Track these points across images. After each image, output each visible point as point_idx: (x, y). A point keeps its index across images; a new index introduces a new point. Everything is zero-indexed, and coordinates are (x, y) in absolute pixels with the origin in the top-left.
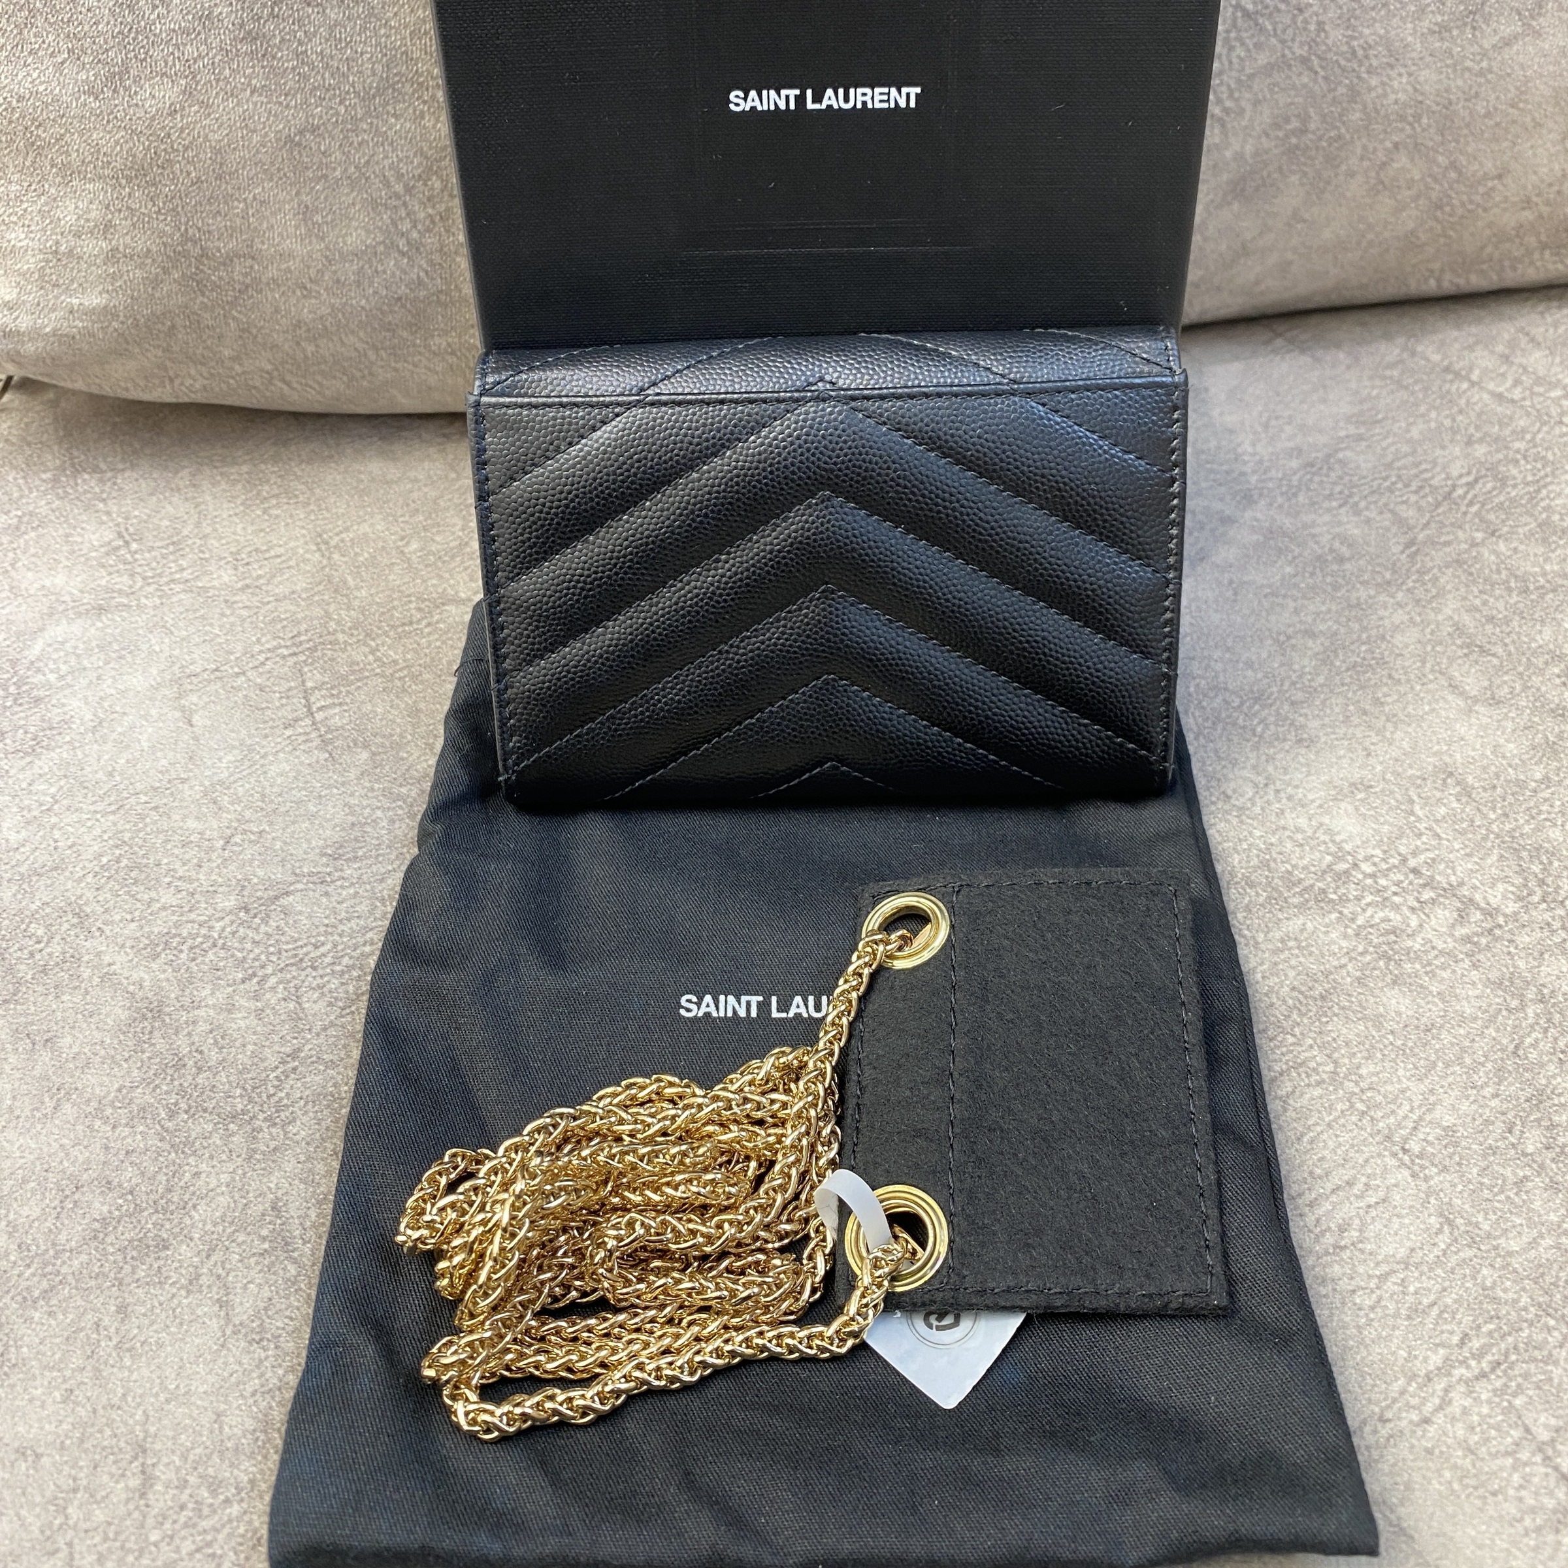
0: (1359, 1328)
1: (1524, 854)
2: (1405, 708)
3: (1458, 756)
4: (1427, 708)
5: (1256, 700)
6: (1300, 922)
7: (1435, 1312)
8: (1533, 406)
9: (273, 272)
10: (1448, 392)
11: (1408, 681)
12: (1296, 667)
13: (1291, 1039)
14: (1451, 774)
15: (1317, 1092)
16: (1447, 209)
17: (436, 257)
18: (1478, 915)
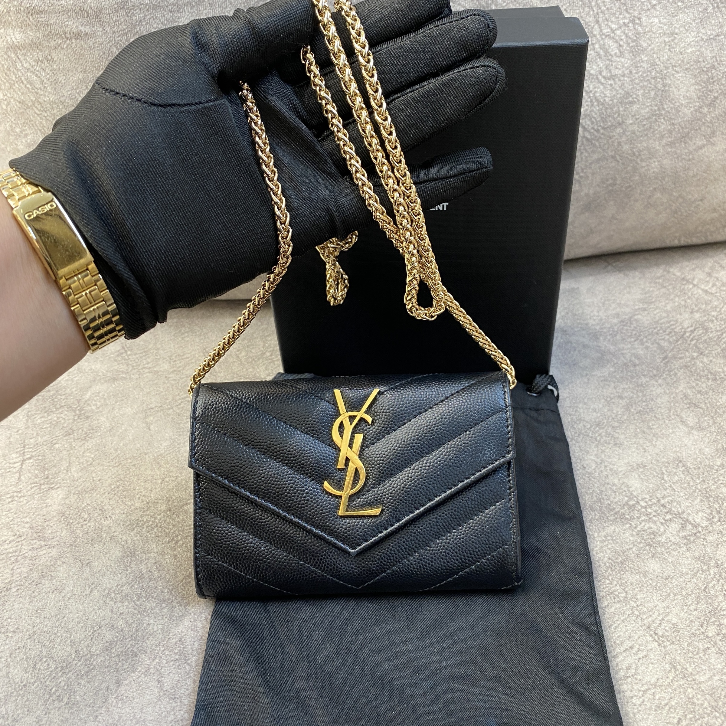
0: (634, 714)
1: (712, 499)
2: (661, 431)
3: (684, 454)
4: (671, 431)
5: (597, 425)
6: (613, 528)
7: (667, 708)
8: (720, 296)
10: (684, 289)
11: (663, 419)
12: (615, 412)
13: (607, 582)
14: (680, 461)
15: (618, 606)
16: (679, 213)
18: (690, 527)
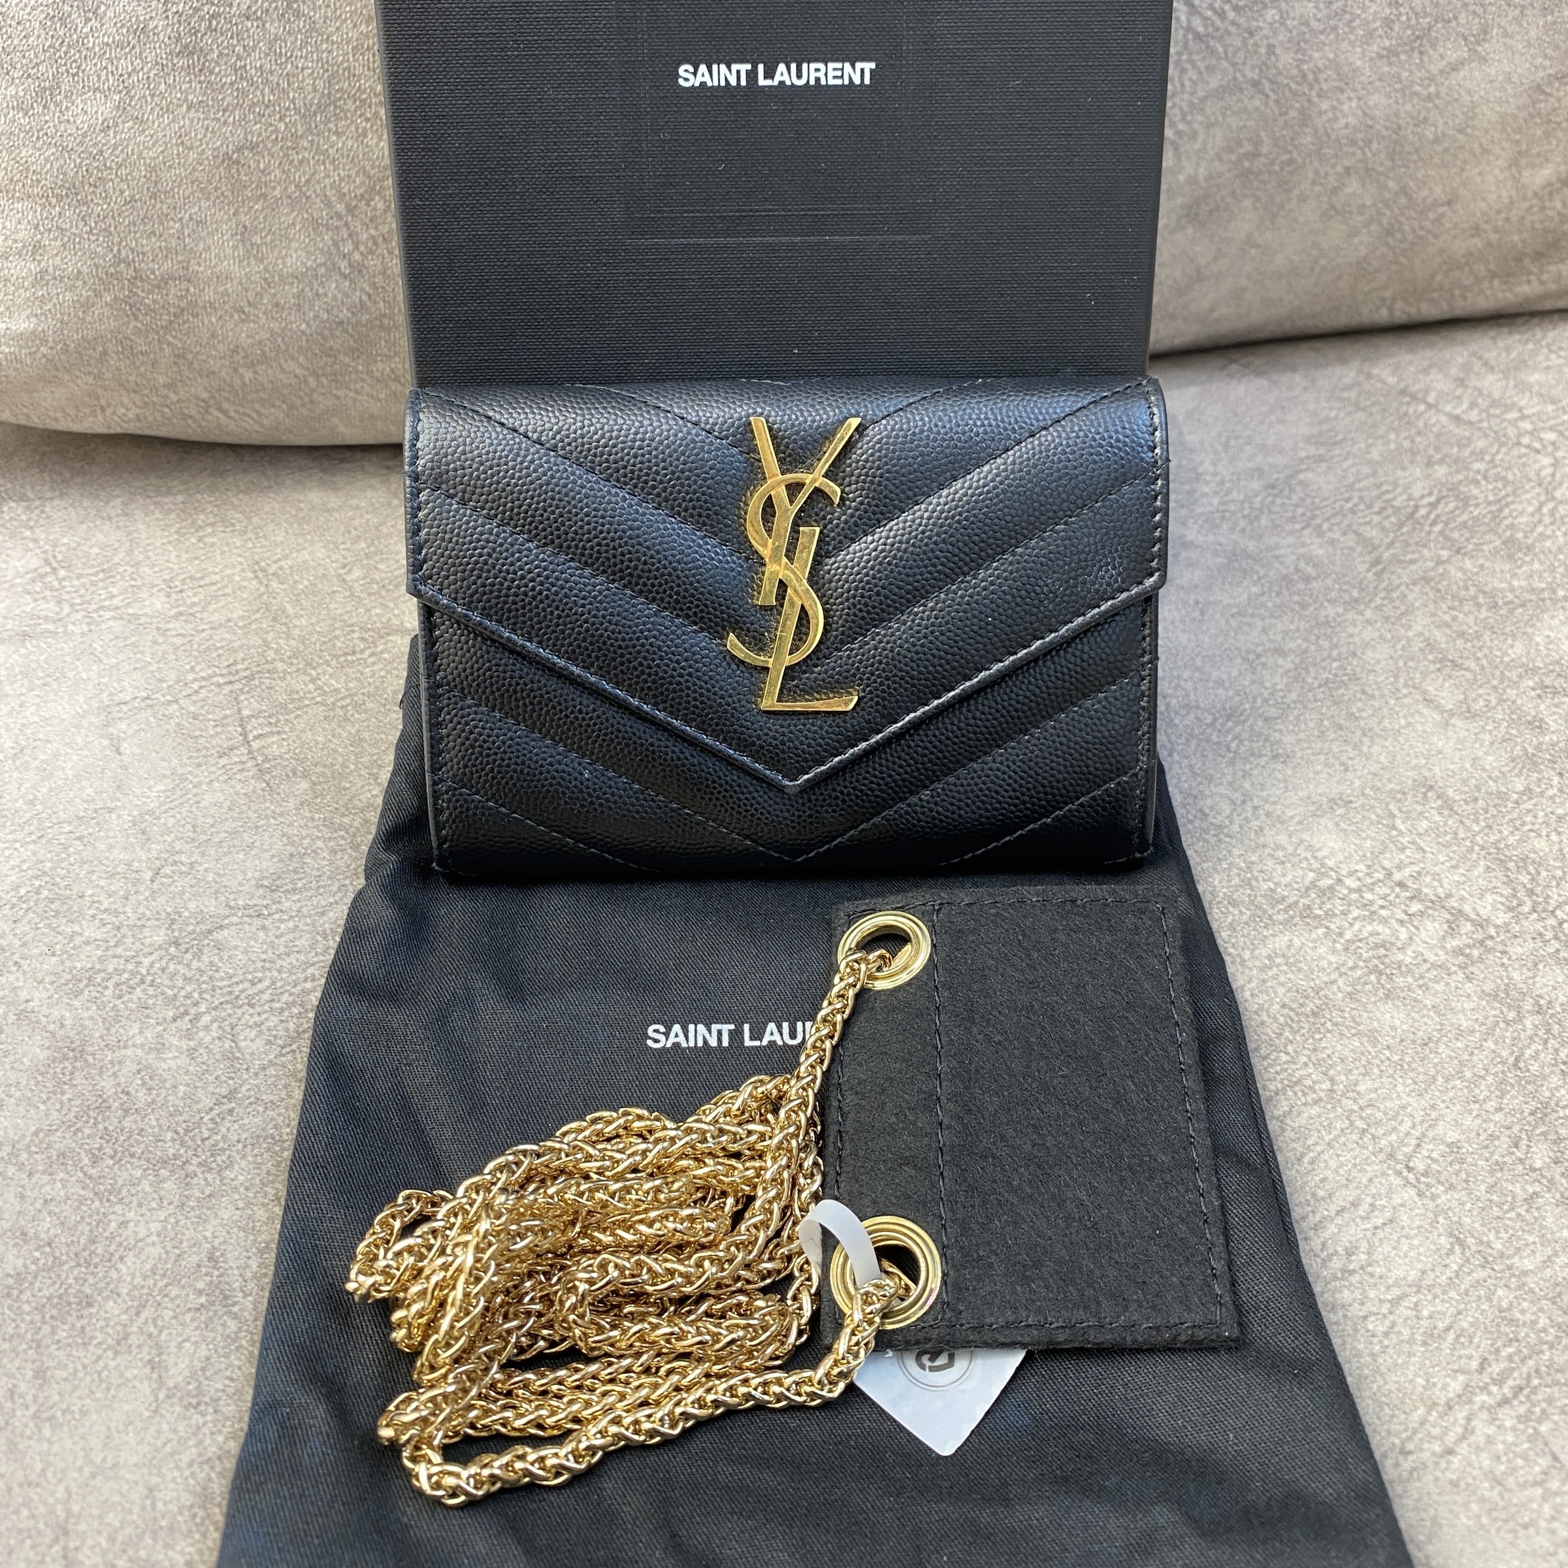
0: (1374, 1356)
1: (1511, 865)
2: (1380, 723)
3: (1437, 770)
4: (1403, 722)
5: (1229, 717)
6: (1286, 939)
7: (1451, 1336)
8: (1490, 428)
9: (209, 295)
10: (1406, 414)
11: (1382, 696)
12: (1268, 684)
13: (1284, 1058)
14: (1431, 788)
15: (1315, 1110)
16: (1398, 235)
17: (379, 280)
18: (1469, 927)
